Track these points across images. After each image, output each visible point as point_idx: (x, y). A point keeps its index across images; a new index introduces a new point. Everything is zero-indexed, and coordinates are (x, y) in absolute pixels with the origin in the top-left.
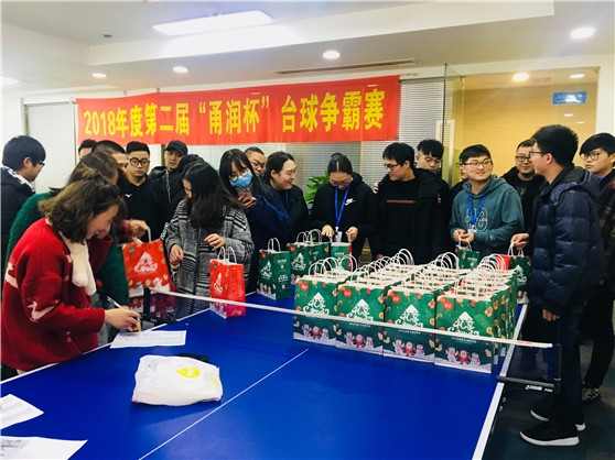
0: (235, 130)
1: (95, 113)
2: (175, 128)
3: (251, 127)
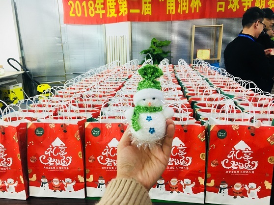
0: (184, 11)
1: (77, 2)
2: (141, 11)
3: (195, 9)
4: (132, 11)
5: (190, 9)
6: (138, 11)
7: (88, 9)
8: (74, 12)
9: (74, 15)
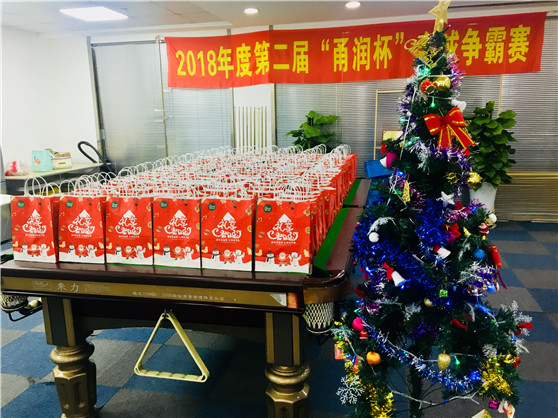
0: (363, 66)
1: (190, 53)
2: (291, 67)
3: (382, 63)
4: (277, 67)
5: (373, 63)
6: (286, 67)
7: (206, 63)
8: (185, 69)
9: (184, 73)
